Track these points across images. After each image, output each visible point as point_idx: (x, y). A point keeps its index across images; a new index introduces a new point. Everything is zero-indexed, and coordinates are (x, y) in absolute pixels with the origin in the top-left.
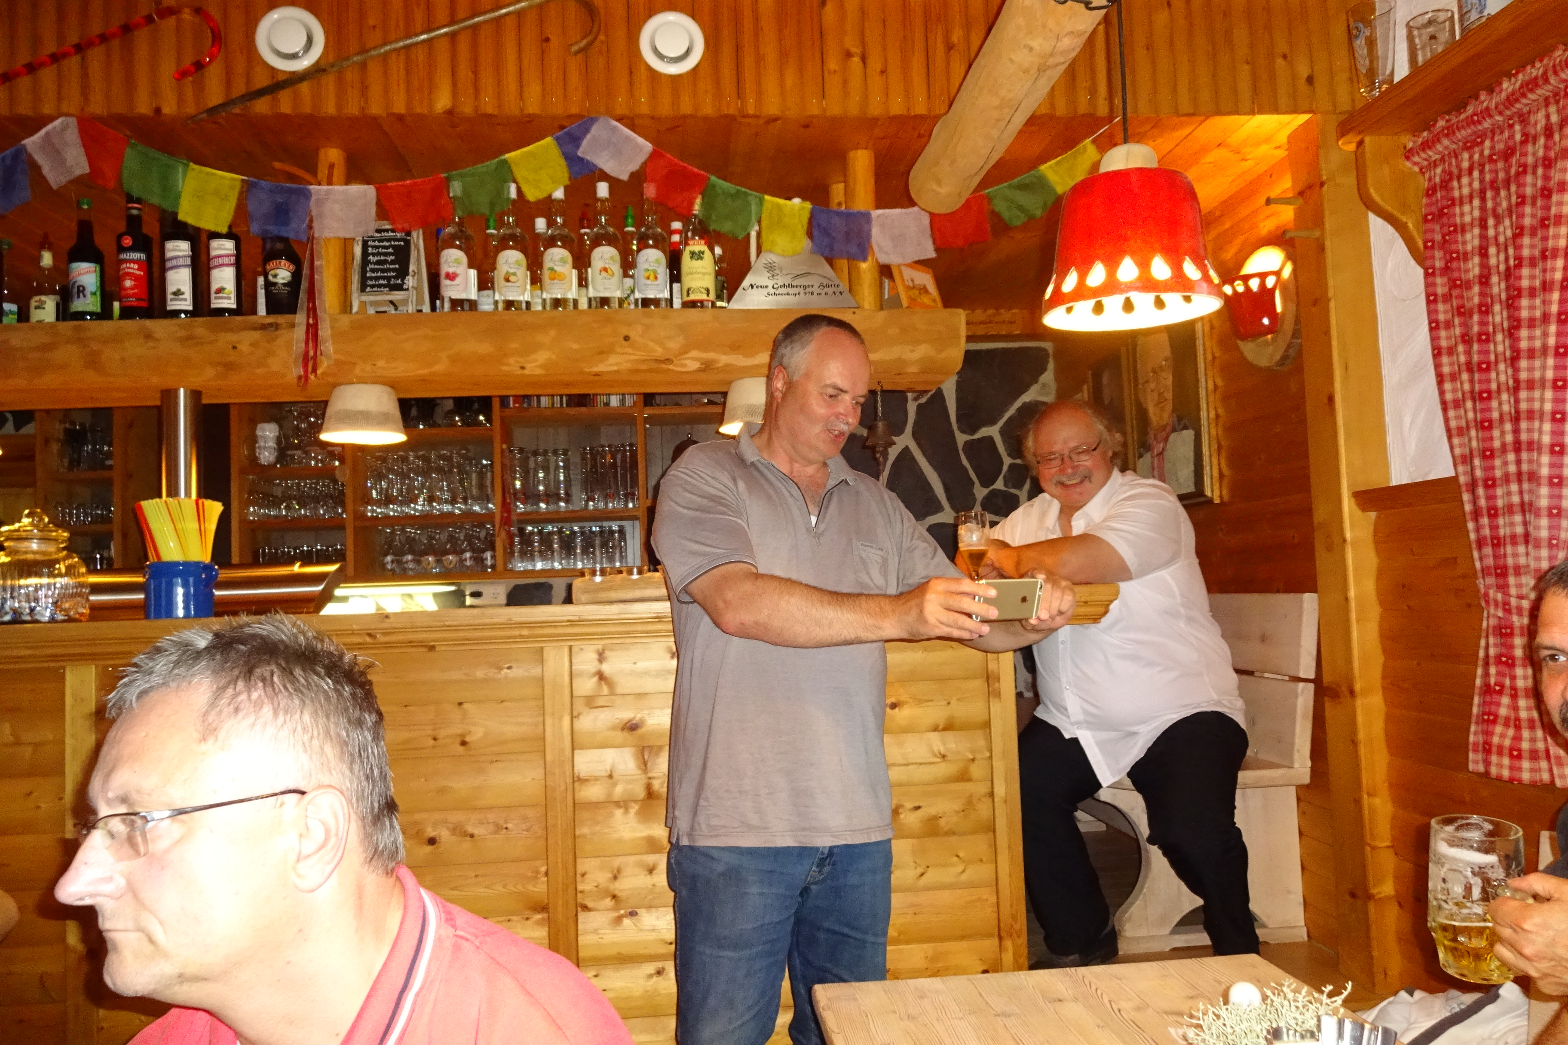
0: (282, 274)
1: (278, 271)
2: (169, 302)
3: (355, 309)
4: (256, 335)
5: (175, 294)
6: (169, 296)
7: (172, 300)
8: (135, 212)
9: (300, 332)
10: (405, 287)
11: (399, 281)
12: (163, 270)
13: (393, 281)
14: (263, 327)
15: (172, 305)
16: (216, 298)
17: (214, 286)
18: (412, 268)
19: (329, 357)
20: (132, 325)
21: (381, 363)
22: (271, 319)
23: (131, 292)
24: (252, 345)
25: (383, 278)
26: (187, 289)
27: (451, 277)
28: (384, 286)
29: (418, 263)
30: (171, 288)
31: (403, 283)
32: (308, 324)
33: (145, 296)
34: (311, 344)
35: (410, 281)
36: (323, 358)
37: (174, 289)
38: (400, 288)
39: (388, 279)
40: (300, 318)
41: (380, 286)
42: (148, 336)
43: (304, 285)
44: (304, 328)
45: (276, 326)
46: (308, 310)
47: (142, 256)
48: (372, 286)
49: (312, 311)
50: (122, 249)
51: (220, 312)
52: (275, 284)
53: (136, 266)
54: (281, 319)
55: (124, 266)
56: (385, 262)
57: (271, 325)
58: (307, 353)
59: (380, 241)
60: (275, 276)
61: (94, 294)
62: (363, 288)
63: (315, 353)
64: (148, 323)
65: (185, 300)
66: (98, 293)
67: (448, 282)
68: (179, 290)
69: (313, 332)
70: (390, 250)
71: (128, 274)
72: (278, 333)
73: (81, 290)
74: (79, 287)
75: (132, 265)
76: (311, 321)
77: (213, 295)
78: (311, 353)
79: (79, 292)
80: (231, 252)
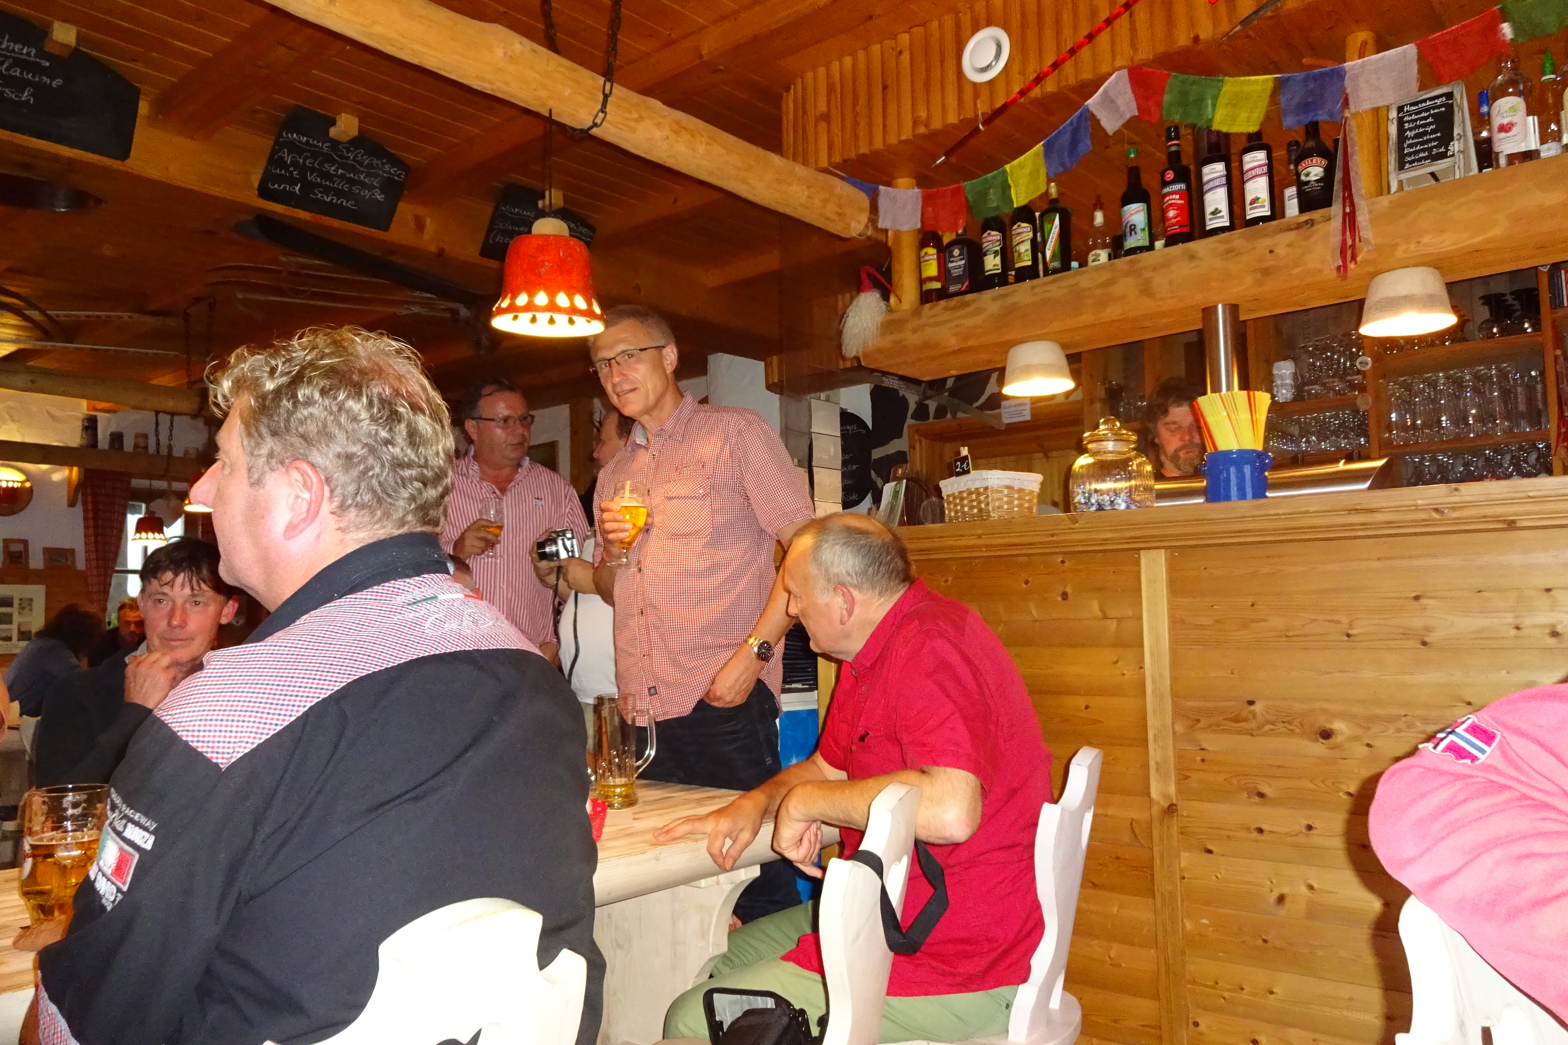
0: (1314, 171)
1: (1309, 169)
2: (1208, 223)
3: (1394, 187)
4: (1291, 236)
5: (1213, 213)
6: (1208, 217)
7: (1211, 219)
8: (1173, 149)
9: (1336, 223)
10: (1450, 153)
11: (1442, 150)
12: (1201, 194)
13: (1435, 151)
14: (1299, 226)
15: (1212, 224)
16: (1251, 209)
17: (1249, 198)
18: (1457, 131)
19: (1368, 243)
20: (1178, 249)
21: (1426, 239)
22: (1306, 217)
23: (1174, 221)
24: (1288, 246)
25: (1423, 150)
26: (1224, 207)
27: (1505, 129)
28: (1425, 158)
29: (1462, 124)
30: (1209, 209)
31: (1448, 150)
32: (1345, 214)
33: (1187, 222)
34: (1348, 233)
35: (1455, 146)
36: (1362, 243)
37: (1212, 209)
38: (1443, 156)
39: (1430, 150)
40: (1336, 209)
41: (1420, 160)
42: (1192, 257)
43: (1338, 175)
44: (1340, 219)
45: (1311, 223)
46: (1344, 199)
47: (1182, 186)
48: (1411, 162)
49: (1349, 199)
50: (1165, 184)
51: (1256, 221)
52: (1308, 182)
53: (1178, 197)
54: (1316, 215)
55: (1167, 198)
56: (1425, 133)
57: (1306, 222)
58: (1344, 241)
59: (1416, 114)
60: (1307, 175)
61: (1143, 230)
62: (1401, 167)
63: (1354, 241)
64: (1191, 245)
65: (1222, 217)
66: (1147, 229)
67: (1503, 135)
68: (1217, 209)
69: (1350, 220)
70: (1430, 120)
71: (1171, 205)
72: (1314, 228)
73: (1133, 228)
74: (1131, 226)
75: (1174, 196)
76: (1348, 210)
77: (1248, 207)
78: (1349, 242)
79: (1131, 230)
80: (1263, 162)
